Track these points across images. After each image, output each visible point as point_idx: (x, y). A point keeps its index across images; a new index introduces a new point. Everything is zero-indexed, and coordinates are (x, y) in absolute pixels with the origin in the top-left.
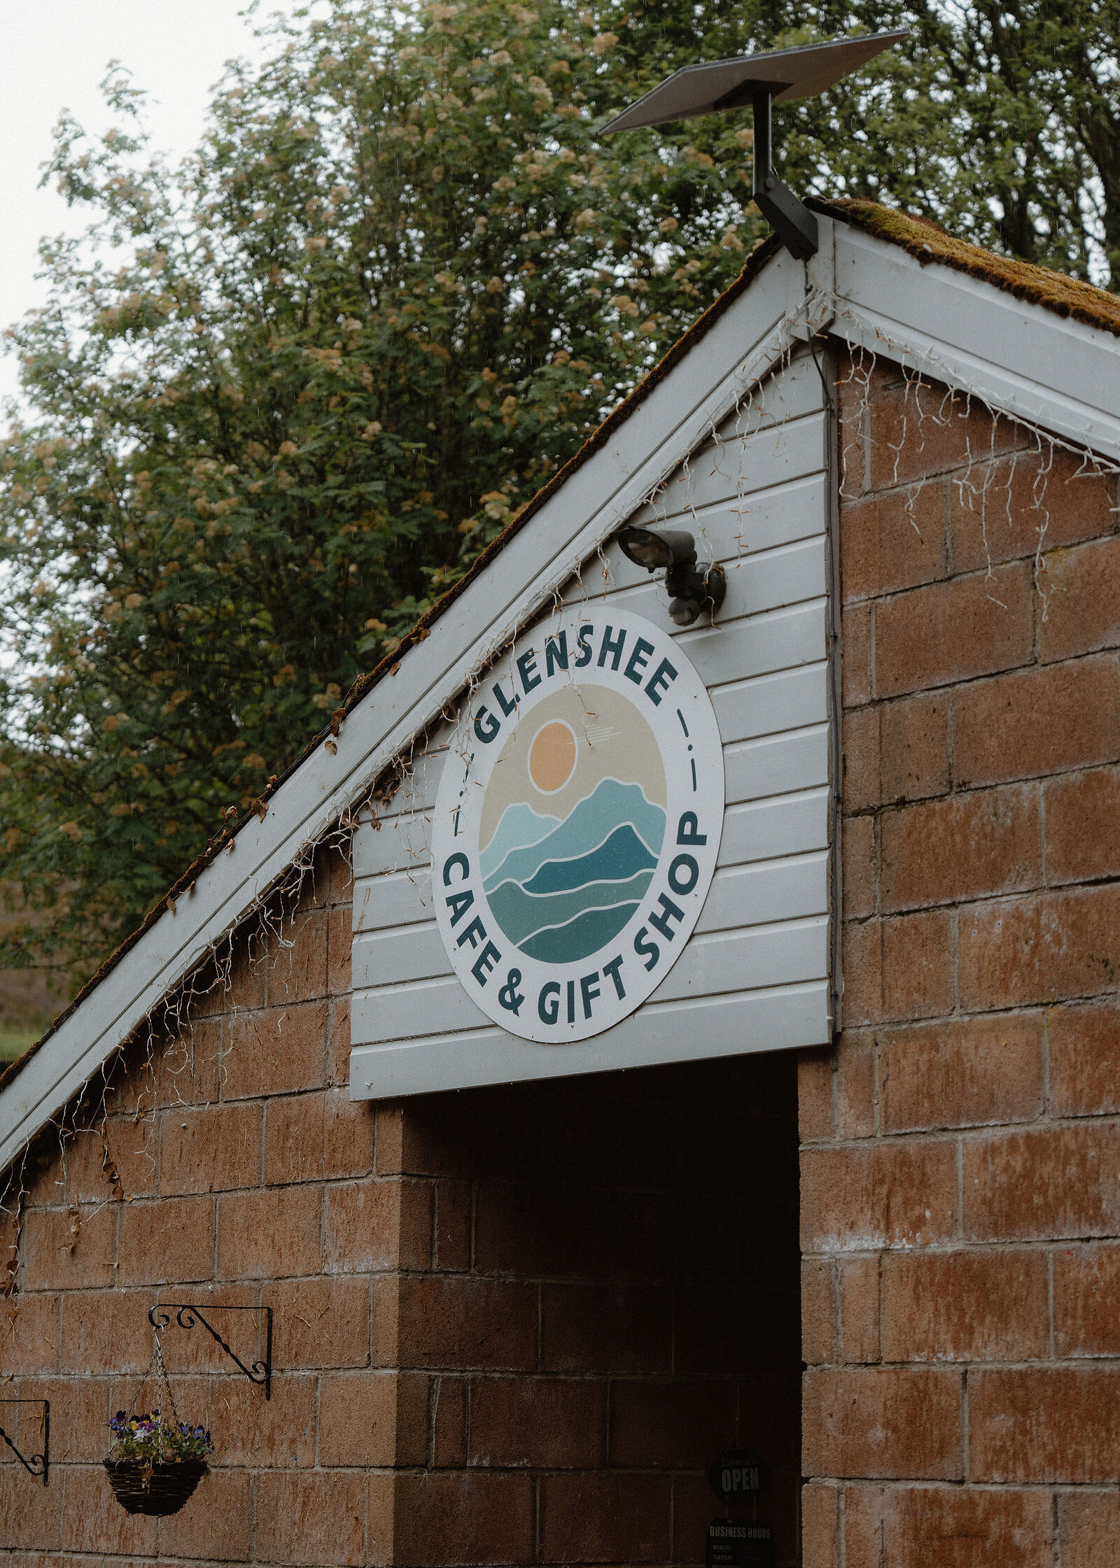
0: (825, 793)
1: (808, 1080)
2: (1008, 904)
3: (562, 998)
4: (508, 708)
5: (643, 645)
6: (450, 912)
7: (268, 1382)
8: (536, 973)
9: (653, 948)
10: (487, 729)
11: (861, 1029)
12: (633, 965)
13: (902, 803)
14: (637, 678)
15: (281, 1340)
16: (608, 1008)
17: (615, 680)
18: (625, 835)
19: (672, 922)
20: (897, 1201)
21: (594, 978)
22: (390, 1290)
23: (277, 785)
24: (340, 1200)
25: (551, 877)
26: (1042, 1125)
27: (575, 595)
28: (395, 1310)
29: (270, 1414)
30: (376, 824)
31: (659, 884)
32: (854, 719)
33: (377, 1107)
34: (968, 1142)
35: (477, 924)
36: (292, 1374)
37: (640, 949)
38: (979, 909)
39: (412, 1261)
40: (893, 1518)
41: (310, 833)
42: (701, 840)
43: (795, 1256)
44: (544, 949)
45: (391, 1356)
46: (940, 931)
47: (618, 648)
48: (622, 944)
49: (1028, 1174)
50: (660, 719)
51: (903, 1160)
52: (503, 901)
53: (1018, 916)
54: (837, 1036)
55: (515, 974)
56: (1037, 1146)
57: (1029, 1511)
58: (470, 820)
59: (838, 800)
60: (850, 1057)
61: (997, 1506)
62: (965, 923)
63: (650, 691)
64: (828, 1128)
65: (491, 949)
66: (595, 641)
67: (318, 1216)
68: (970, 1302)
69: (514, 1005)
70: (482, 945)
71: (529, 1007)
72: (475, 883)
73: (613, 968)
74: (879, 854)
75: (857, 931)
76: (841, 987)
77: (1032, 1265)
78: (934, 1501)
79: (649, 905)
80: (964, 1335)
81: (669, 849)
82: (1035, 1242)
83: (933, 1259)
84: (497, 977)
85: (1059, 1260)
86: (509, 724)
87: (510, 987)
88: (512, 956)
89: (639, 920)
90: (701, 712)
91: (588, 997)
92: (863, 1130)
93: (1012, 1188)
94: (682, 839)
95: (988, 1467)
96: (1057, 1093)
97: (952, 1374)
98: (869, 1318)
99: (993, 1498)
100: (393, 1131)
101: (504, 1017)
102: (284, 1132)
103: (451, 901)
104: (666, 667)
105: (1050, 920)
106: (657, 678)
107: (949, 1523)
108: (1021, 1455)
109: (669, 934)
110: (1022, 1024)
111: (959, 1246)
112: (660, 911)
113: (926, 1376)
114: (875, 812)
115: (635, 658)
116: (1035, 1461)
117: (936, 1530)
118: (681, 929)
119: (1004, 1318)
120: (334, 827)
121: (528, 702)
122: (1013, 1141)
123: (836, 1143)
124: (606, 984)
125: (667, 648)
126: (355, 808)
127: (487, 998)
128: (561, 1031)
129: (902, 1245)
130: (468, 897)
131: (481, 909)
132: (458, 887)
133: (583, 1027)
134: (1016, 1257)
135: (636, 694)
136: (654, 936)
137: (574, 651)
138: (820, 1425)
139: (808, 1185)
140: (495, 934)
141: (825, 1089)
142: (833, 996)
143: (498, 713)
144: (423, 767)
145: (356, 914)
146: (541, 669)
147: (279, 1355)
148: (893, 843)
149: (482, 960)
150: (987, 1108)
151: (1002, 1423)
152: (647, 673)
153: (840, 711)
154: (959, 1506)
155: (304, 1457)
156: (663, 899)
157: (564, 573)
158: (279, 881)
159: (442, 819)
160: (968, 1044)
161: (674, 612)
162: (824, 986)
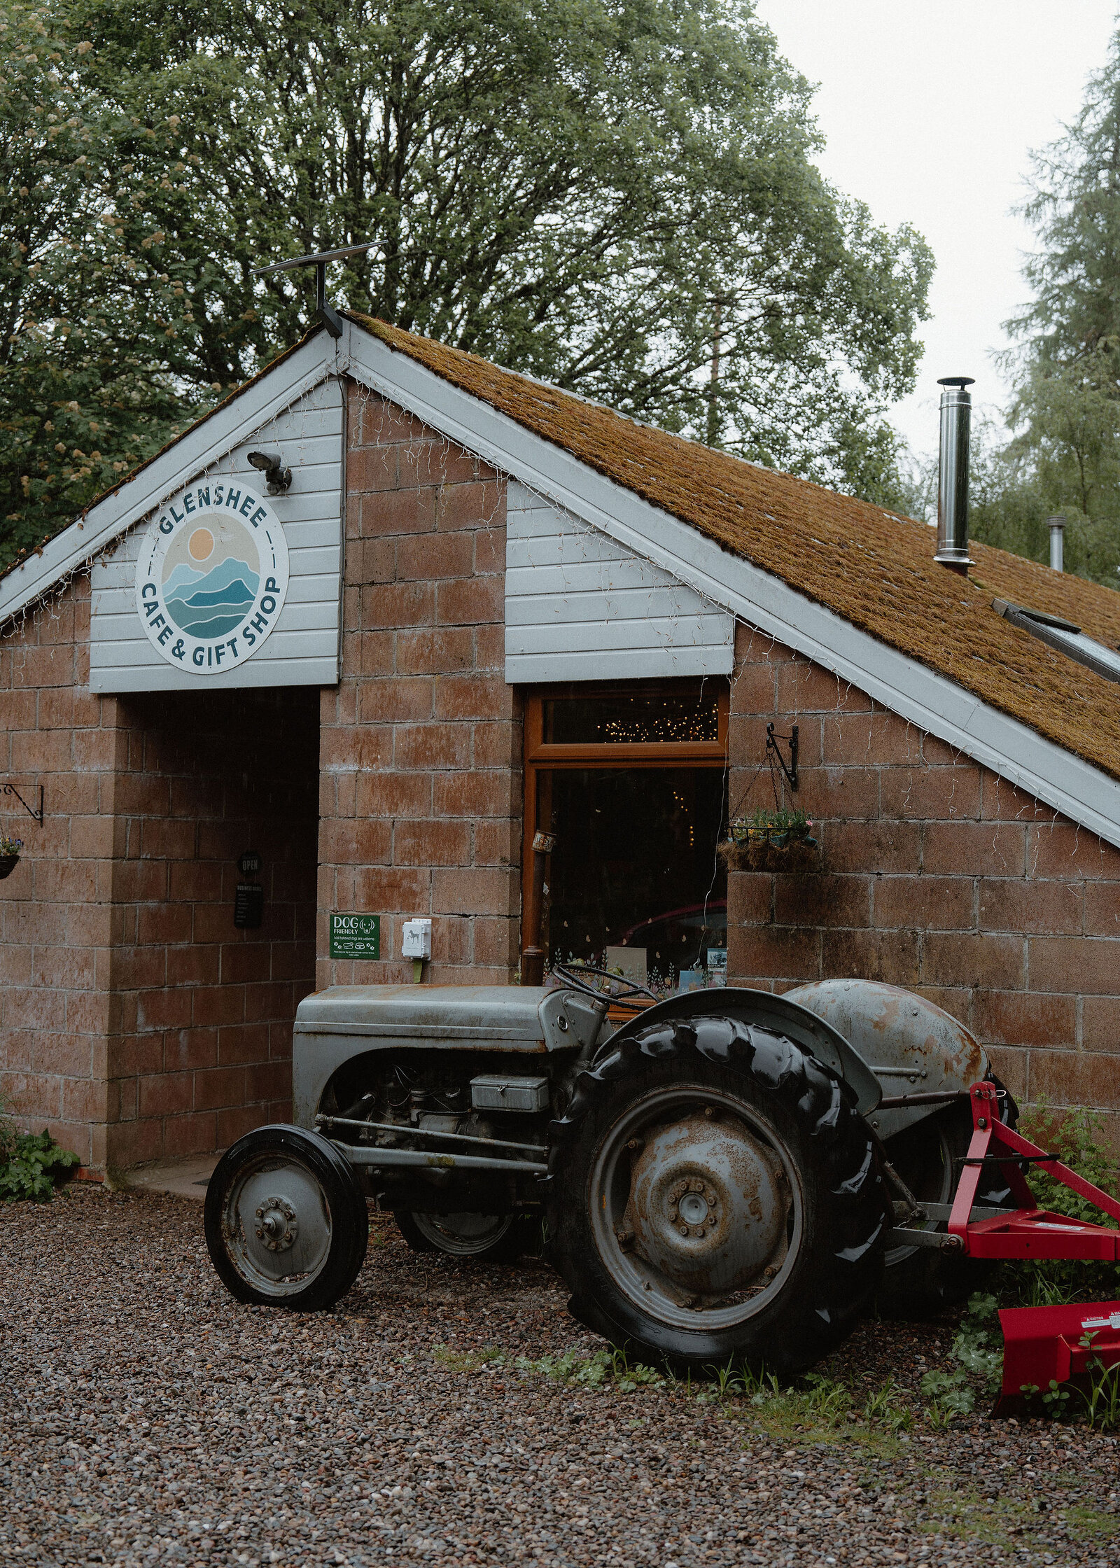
0: (338, 576)
1: (325, 698)
2: (419, 631)
3: (206, 654)
4: (178, 519)
5: (248, 499)
6: (146, 610)
7: (41, 820)
8: (191, 643)
9: (252, 636)
10: (167, 528)
11: (350, 678)
12: (242, 643)
13: (372, 583)
14: (246, 514)
15: (48, 800)
16: (228, 660)
17: (235, 514)
18: (239, 584)
19: (262, 625)
20: (365, 751)
21: (222, 647)
22: (110, 779)
23: (49, 541)
24: (82, 738)
25: (199, 599)
26: (431, 723)
27: (214, 471)
28: (113, 788)
29: (42, 834)
30: (104, 565)
31: (256, 607)
32: (351, 545)
33: (102, 697)
34: (399, 728)
35: (160, 617)
36: (52, 817)
37: (246, 636)
38: (406, 632)
39: (120, 767)
40: (359, 879)
41: (69, 565)
42: (278, 591)
43: (317, 772)
44: (196, 631)
45: (111, 809)
46: (388, 640)
47: (236, 499)
48: (237, 632)
49: (425, 742)
50: (257, 534)
51: (368, 734)
52: (175, 608)
53: (424, 636)
54: (340, 681)
55: (180, 641)
56: (429, 732)
57: (420, 877)
58: (158, 568)
59: (343, 579)
60: (345, 690)
61: (405, 875)
62: (400, 637)
63: (252, 520)
64: (334, 719)
65: (167, 629)
66: (225, 494)
67: (70, 744)
68: (397, 794)
69: (180, 655)
70: (163, 627)
71: (188, 657)
72: (159, 598)
73: (232, 643)
74: (362, 606)
75: (350, 637)
76: (342, 660)
77: (425, 779)
78: (379, 873)
79: (251, 616)
80: (394, 807)
81: (261, 593)
82: (427, 770)
83: (380, 776)
84: (171, 642)
85: (437, 778)
86: (177, 527)
87: (178, 647)
88: (179, 633)
89: (245, 623)
90: (278, 533)
91: (218, 655)
92: (350, 720)
93: (417, 748)
94: (267, 589)
95: (402, 859)
96: (438, 711)
97: (388, 823)
98: (351, 798)
99: (404, 872)
100: (112, 708)
101: (175, 661)
102: (50, 704)
103: (146, 605)
104: (260, 510)
105: (438, 640)
106: (256, 515)
107: (385, 881)
108: (417, 855)
109: (261, 631)
110: (424, 681)
111: (393, 770)
112: (256, 620)
113: (376, 823)
114: (359, 586)
115: (245, 505)
116: (423, 857)
117: (378, 885)
118: (267, 629)
119: (412, 801)
120: (83, 564)
121: (189, 517)
122: (418, 729)
123: (337, 725)
124: (228, 650)
125: (261, 501)
126: (94, 556)
127: (166, 651)
128: (204, 669)
129: (367, 769)
130: (156, 604)
131: (162, 610)
132: (150, 598)
133: (215, 668)
134: (418, 776)
135: (246, 521)
136: (253, 630)
137: (213, 497)
138: (326, 842)
139: (324, 742)
140: (170, 622)
141: (333, 703)
142: (339, 663)
143: (173, 521)
144: (130, 541)
145: (93, 605)
146: (196, 503)
147: (47, 807)
148: (368, 600)
149: (163, 634)
150: (408, 714)
151: (409, 842)
152: (251, 513)
153: (345, 540)
154: (390, 875)
155: (62, 853)
156: (257, 615)
157: (210, 461)
158: (51, 587)
159: (142, 566)
160: (399, 688)
161: (269, 489)
162: (336, 659)
